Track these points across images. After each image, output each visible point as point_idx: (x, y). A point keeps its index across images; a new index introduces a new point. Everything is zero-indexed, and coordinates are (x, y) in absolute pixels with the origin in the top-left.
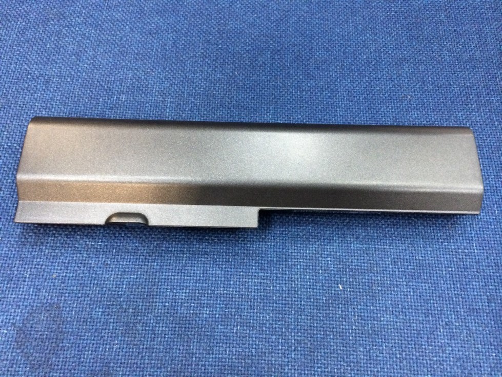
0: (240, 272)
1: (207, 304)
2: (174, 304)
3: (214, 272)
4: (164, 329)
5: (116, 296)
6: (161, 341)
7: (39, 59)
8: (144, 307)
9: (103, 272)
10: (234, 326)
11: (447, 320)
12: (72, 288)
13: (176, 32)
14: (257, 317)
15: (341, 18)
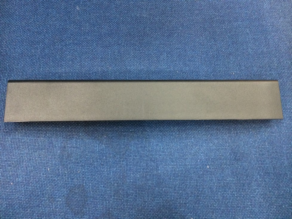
0: (163, 163)
1: (150, 179)
2: (135, 180)
3: (151, 164)
4: (132, 191)
5: (108, 179)
6: (131, 198)
7: (54, 64)
8: (121, 183)
9: (101, 168)
10: (163, 188)
11: (256, 178)
12: (88, 177)
13: (119, 45)
14: (172, 183)
15: (198, 33)
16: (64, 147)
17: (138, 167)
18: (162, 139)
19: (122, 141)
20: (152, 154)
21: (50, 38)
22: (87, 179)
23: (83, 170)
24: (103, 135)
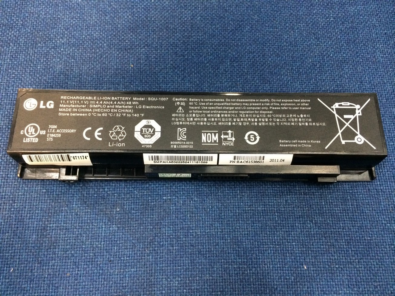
16: (44, 229)
17: (176, 266)
18: (221, 215)
19: (148, 218)
20: (201, 243)
21: (29, 34)
22: (82, 288)
23: (75, 271)
24: (114, 206)
